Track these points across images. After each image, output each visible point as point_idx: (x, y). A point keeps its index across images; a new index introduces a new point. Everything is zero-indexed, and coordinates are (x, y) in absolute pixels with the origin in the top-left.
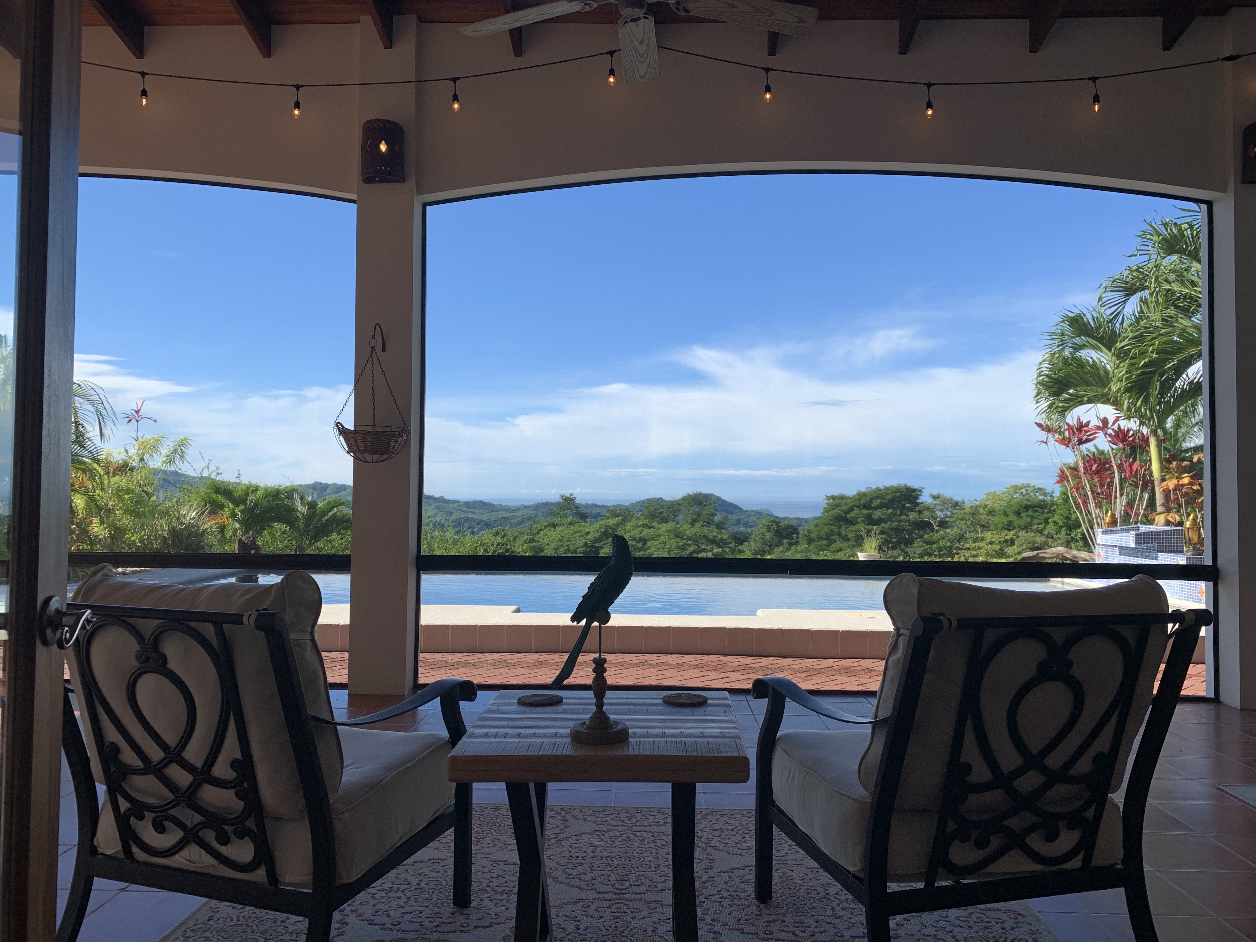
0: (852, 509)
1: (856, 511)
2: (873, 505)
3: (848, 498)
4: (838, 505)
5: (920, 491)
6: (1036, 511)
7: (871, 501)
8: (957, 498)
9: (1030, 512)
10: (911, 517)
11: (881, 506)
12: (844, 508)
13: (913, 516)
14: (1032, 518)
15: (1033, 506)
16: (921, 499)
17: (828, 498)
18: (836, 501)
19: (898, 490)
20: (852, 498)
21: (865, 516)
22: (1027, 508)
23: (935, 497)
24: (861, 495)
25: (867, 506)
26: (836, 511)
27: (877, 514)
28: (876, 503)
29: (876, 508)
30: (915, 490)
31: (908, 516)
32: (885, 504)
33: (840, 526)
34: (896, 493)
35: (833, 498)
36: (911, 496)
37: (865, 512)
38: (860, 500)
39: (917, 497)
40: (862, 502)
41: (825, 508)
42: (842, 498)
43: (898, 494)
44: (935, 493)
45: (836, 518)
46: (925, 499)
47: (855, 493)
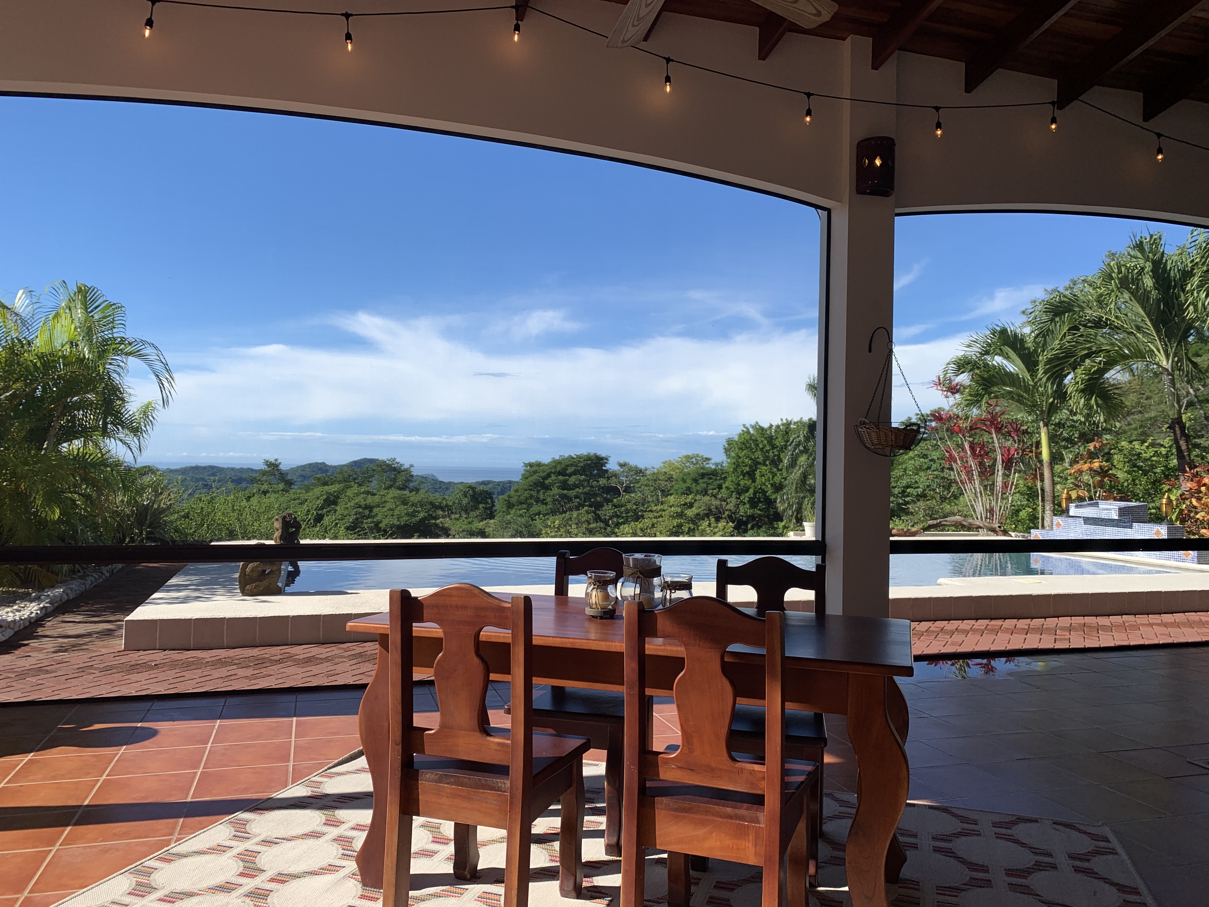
0: (548, 476)
1: (553, 477)
2: (568, 472)
3: (544, 465)
4: (535, 472)
5: (607, 459)
6: (711, 478)
7: (565, 469)
8: (642, 466)
9: (706, 480)
10: (601, 483)
11: (574, 473)
12: (542, 475)
13: (602, 482)
14: (708, 484)
15: (708, 474)
16: (608, 466)
17: (526, 465)
18: (533, 468)
19: (588, 458)
20: (547, 465)
21: (560, 482)
22: (703, 476)
23: (621, 465)
24: (557, 463)
25: (562, 473)
26: (534, 478)
27: (572, 480)
28: (570, 470)
29: (570, 475)
30: (602, 459)
31: (598, 481)
32: (578, 471)
33: (538, 491)
34: (587, 460)
35: (531, 465)
36: (598, 463)
37: (560, 477)
38: (555, 467)
39: (604, 464)
40: (559, 469)
41: (523, 475)
42: (539, 465)
43: (589, 462)
44: (622, 461)
45: (535, 483)
46: (612, 466)
47: (550, 460)
